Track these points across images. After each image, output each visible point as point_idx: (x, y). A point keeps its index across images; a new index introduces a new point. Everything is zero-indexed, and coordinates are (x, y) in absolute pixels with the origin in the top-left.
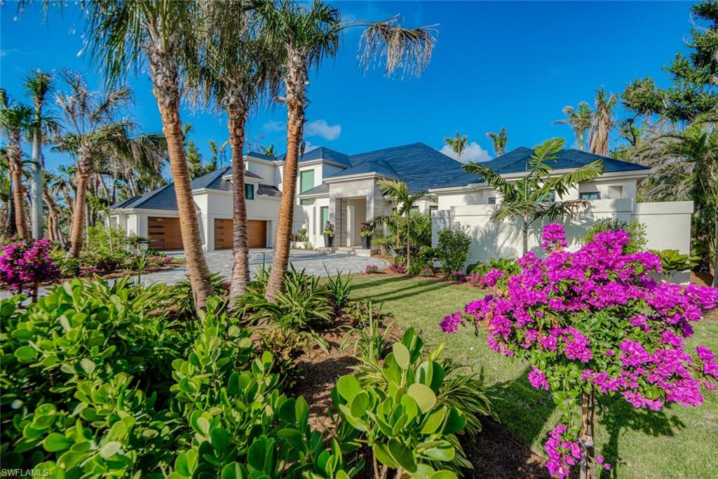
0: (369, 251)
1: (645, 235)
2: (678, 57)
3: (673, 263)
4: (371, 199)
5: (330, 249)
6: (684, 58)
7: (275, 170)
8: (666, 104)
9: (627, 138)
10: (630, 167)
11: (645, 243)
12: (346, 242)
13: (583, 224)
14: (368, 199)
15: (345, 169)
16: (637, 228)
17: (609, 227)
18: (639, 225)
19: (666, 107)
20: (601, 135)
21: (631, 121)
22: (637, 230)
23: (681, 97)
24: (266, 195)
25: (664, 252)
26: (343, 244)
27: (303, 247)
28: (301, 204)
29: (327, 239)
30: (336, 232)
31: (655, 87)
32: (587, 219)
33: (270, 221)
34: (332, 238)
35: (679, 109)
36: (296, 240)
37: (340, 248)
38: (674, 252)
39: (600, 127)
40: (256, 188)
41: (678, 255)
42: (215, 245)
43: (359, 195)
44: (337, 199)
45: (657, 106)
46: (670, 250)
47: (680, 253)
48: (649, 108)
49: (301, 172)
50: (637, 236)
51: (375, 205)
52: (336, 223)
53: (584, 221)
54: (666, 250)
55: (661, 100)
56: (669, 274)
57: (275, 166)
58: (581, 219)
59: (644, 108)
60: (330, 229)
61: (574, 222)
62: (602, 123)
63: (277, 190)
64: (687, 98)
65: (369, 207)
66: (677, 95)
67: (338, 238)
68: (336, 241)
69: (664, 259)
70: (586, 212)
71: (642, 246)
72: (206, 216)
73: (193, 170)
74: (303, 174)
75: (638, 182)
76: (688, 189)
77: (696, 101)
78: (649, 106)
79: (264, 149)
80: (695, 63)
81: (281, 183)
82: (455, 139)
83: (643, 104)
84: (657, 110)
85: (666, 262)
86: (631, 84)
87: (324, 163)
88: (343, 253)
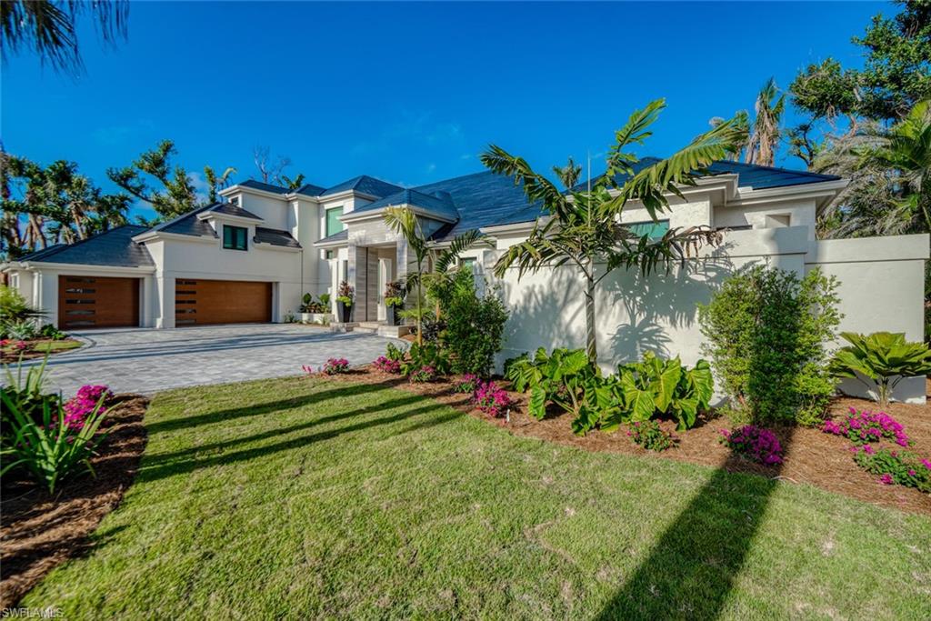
0: (397, 328)
1: (838, 302)
2: (876, 21)
3: (895, 362)
4: (403, 247)
5: (345, 324)
6: (887, 22)
7: (288, 206)
8: (859, 93)
9: (799, 155)
10: (804, 179)
11: (837, 322)
12: (376, 314)
13: (711, 280)
14: (399, 246)
15: (374, 201)
16: (820, 287)
17: (759, 283)
18: (824, 281)
19: (860, 100)
20: (763, 154)
21: (805, 128)
22: (821, 292)
23: (884, 77)
24: (269, 244)
25: (873, 336)
26: (369, 317)
27: (320, 322)
28: (328, 257)
29: (342, 309)
30: (358, 299)
31: (842, 69)
32: (717, 269)
33: (277, 283)
34: (350, 307)
35: (879, 102)
36: (315, 312)
37: (362, 324)
38: (895, 337)
39: (761, 144)
40: (252, 233)
41: (903, 344)
42: (177, 319)
43: (387, 241)
44: (358, 248)
45: (845, 99)
46: (885, 334)
47: (908, 340)
48: (832, 103)
49: (327, 211)
50: (821, 306)
51: (408, 255)
52: (357, 285)
53: (712, 274)
54: (878, 334)
55: (851, 89)
56: (885, 382)
57: (288, 202)
58: (706, 270)
59: (825, 104)
60: (346, 294)
61: (693, 277)
62: (764, 138)
63: (291, 237)
64: (894, 79)
65: (401, 258)
66: (878, 75)
67: (361, 308)
68: (358, 312)
69: (876, 353)
70: (716, 256)
71: (831, 327)
72: (161, 275)
73: (177, 209)
74: (331, 214)
75: (818, 210)
76: (902, 225)
77: (909, 83)
78: (831, 100)
79: (288, 181)
80: (904, 31)
81: (295, 226)
82: (566, 169)
83: (824, 96)
84: (845, 106)
85: (881, 359)
86: (804, 71)
87: (356, 196)
88: (366, 331)
